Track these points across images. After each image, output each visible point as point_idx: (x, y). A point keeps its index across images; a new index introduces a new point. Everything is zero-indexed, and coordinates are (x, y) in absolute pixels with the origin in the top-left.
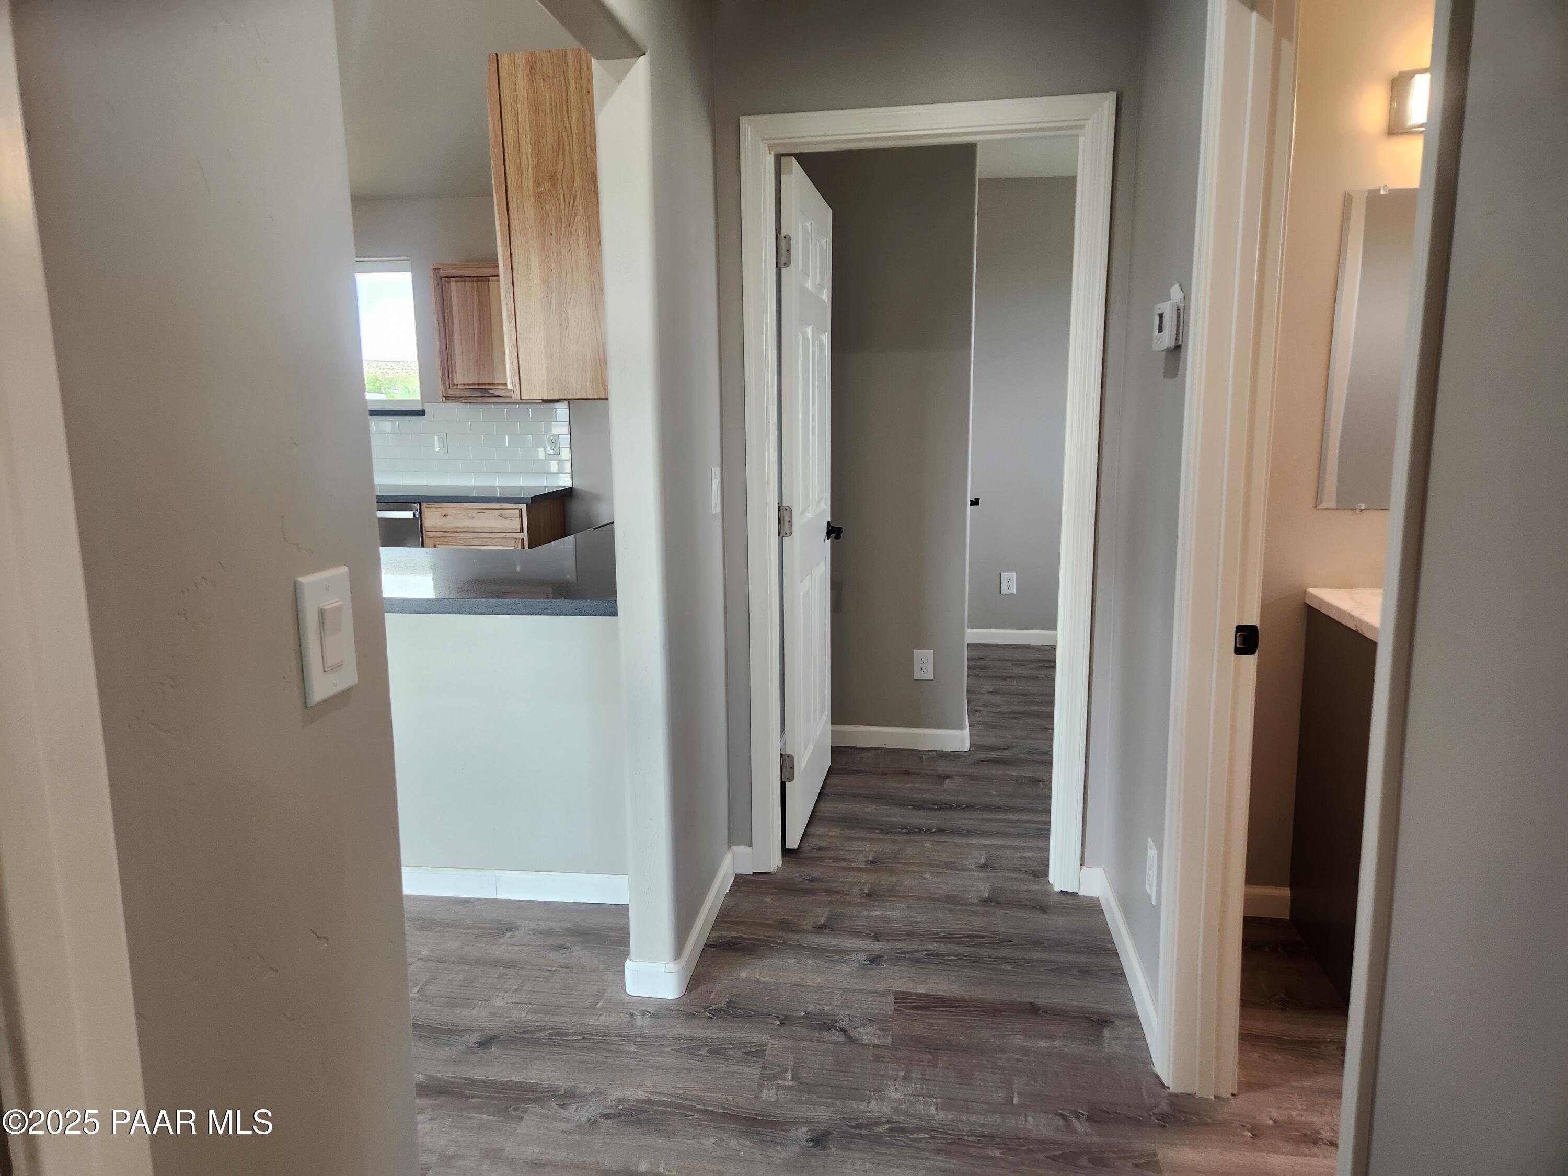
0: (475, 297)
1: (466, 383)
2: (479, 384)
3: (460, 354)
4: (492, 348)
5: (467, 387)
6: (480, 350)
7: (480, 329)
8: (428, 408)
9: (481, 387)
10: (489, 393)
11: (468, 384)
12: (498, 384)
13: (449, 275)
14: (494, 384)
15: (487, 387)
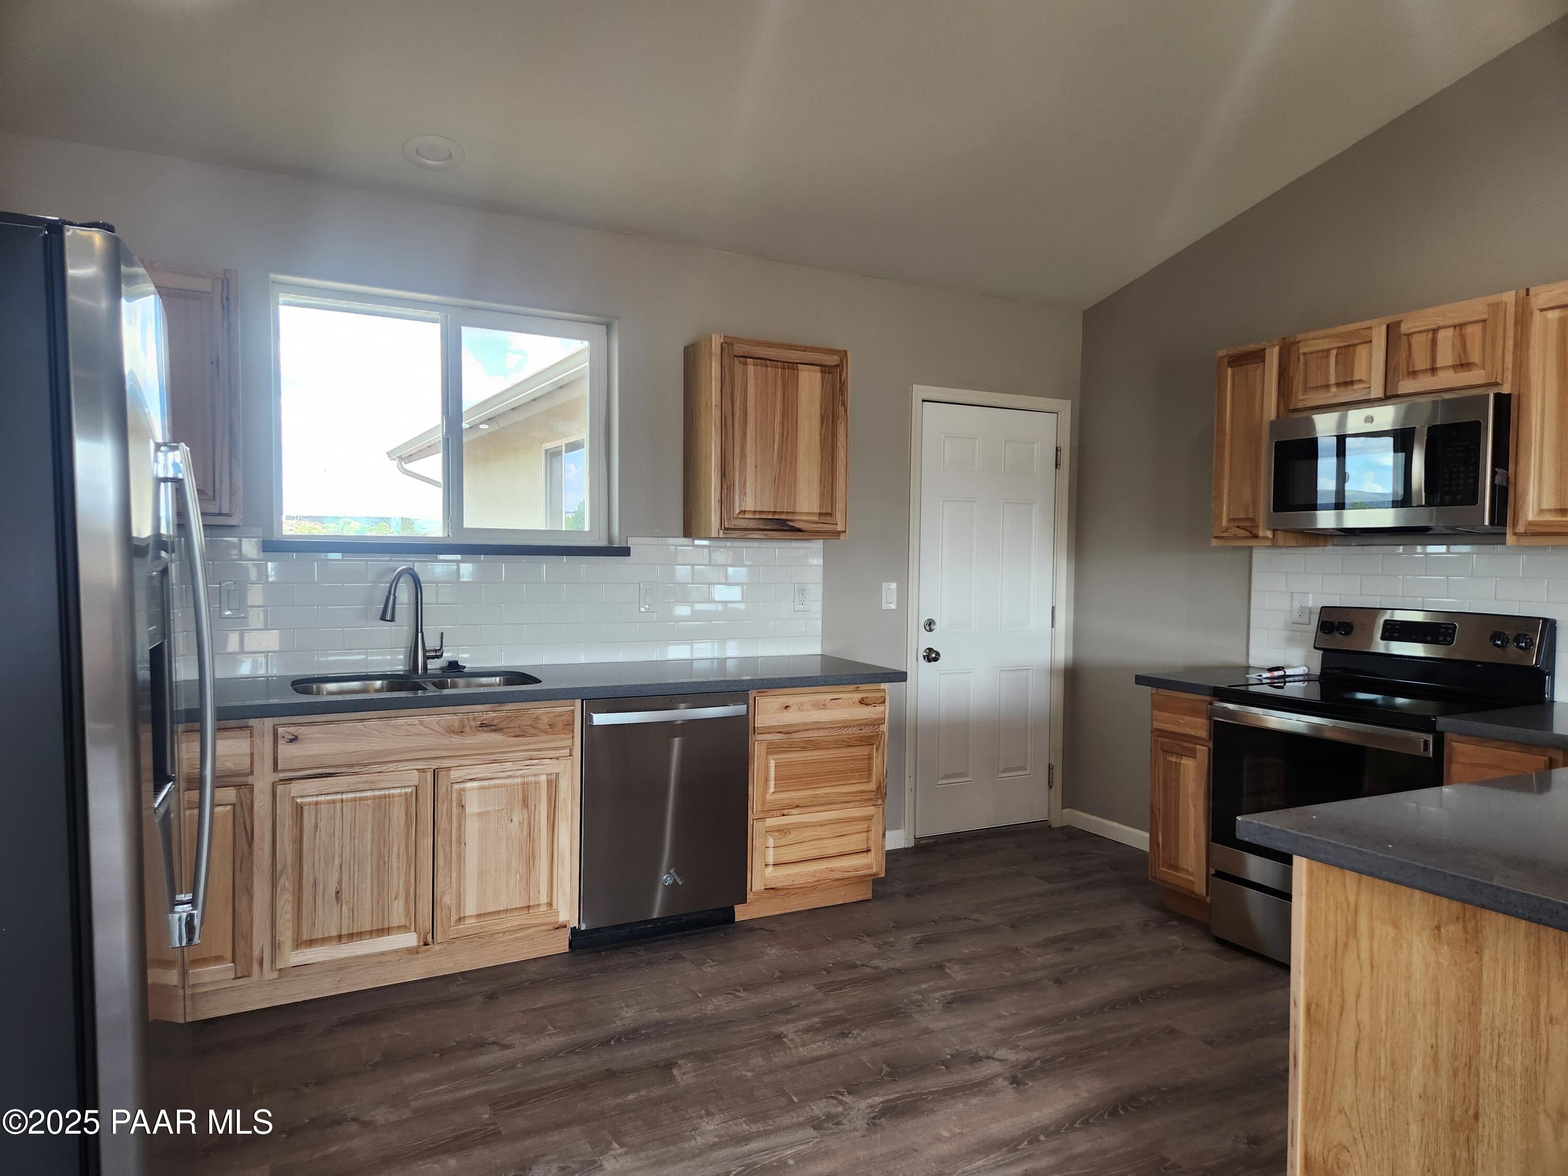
0: (780, 388)
1: (758, 510)
2: (774, 513)
3: (753, 468)
4: (796, 462)
5: (757, 517)
6: (781, 462)
7: (783, 434)
8: (632, 543)
9: (776, 517)
10: (788, 525)
11: (760, 512)
12: (800, 513)
13: (745, 355)
14: (794, 513)
15: (784, 517)
